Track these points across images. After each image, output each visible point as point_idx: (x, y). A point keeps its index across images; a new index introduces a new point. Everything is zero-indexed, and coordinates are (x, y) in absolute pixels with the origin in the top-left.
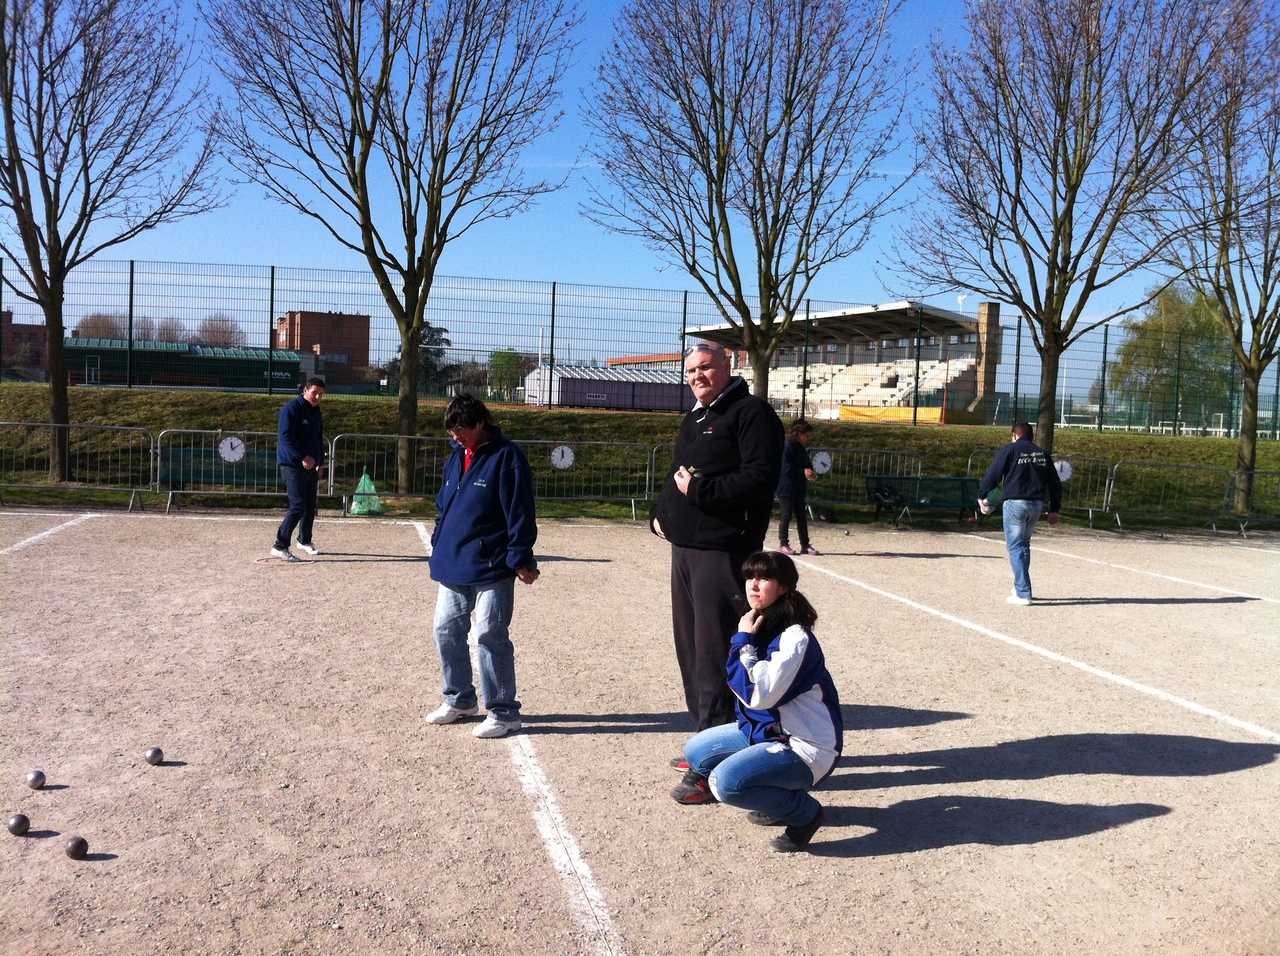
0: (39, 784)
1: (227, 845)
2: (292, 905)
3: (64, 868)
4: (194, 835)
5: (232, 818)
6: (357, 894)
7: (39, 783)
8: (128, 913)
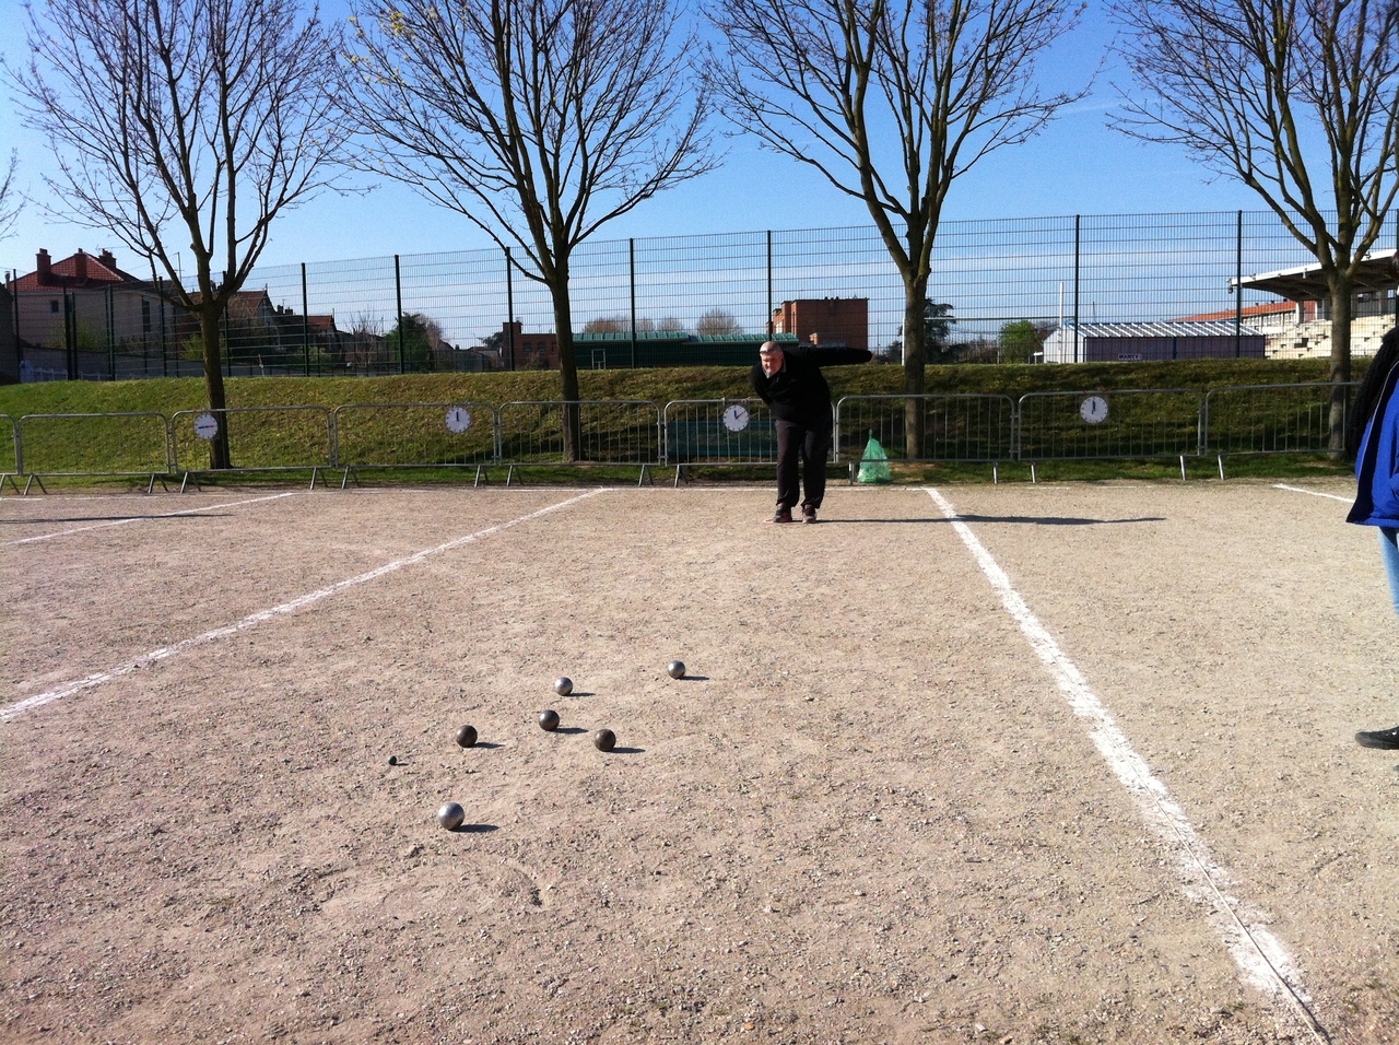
0: (566, 691)
1: (754, 745)
2: (825, 798)
3: (593, 757)
4: (720, 736)
5: (758, 723)
6: (894, 792)
7: (566, 689)
8: (657, 796)
